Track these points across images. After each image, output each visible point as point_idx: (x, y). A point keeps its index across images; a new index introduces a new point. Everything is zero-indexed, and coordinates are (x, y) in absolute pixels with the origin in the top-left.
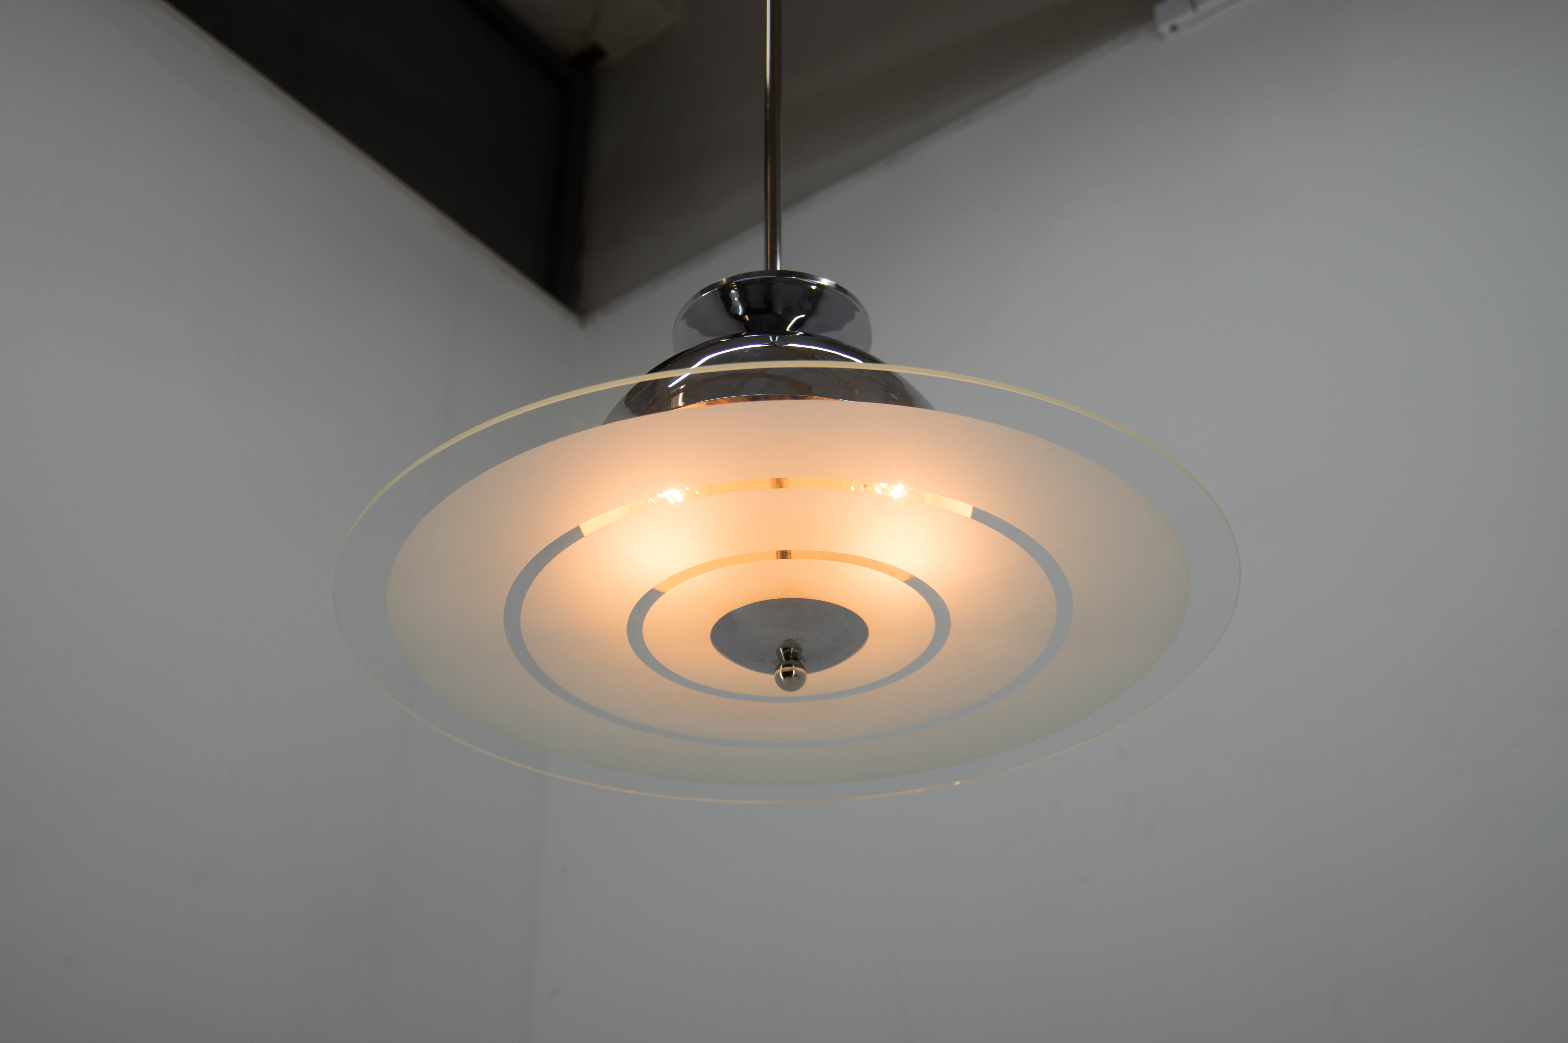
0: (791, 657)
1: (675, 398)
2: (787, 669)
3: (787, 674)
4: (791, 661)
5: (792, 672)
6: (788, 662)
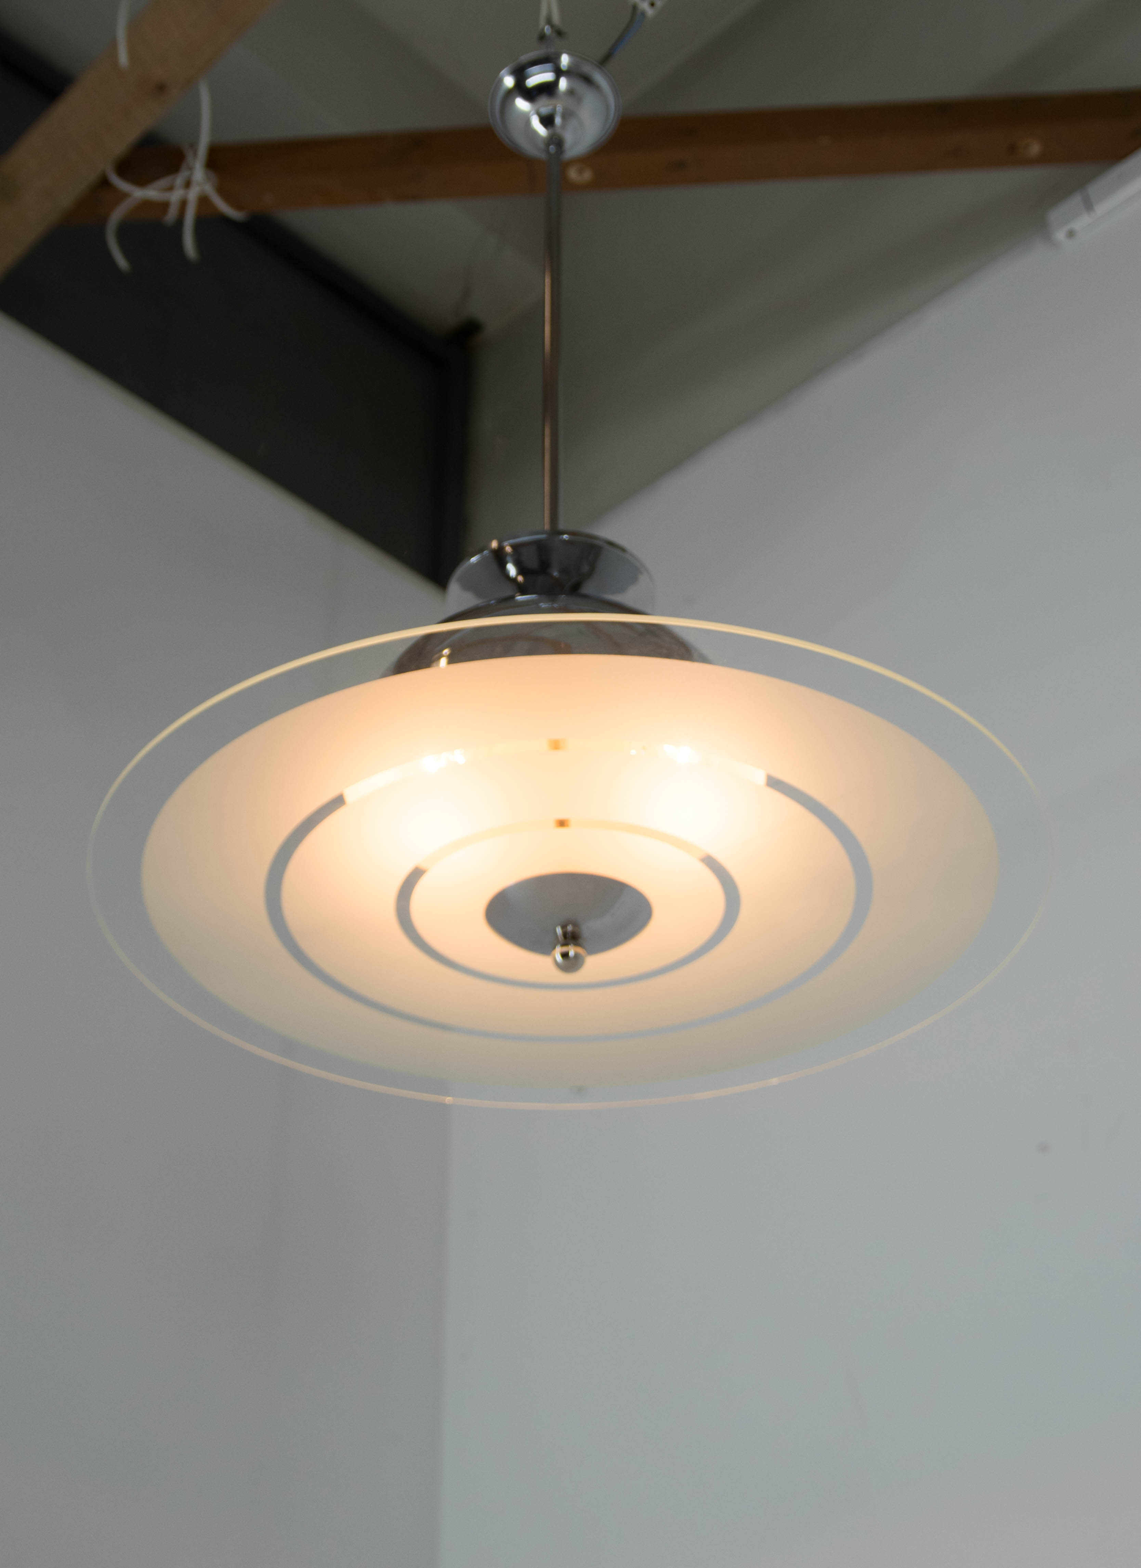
0: (569, 935)
2: (565, 949)
3: (565, 955)
4: (569, 940)
5: (571, 953)
6: (566, 942)
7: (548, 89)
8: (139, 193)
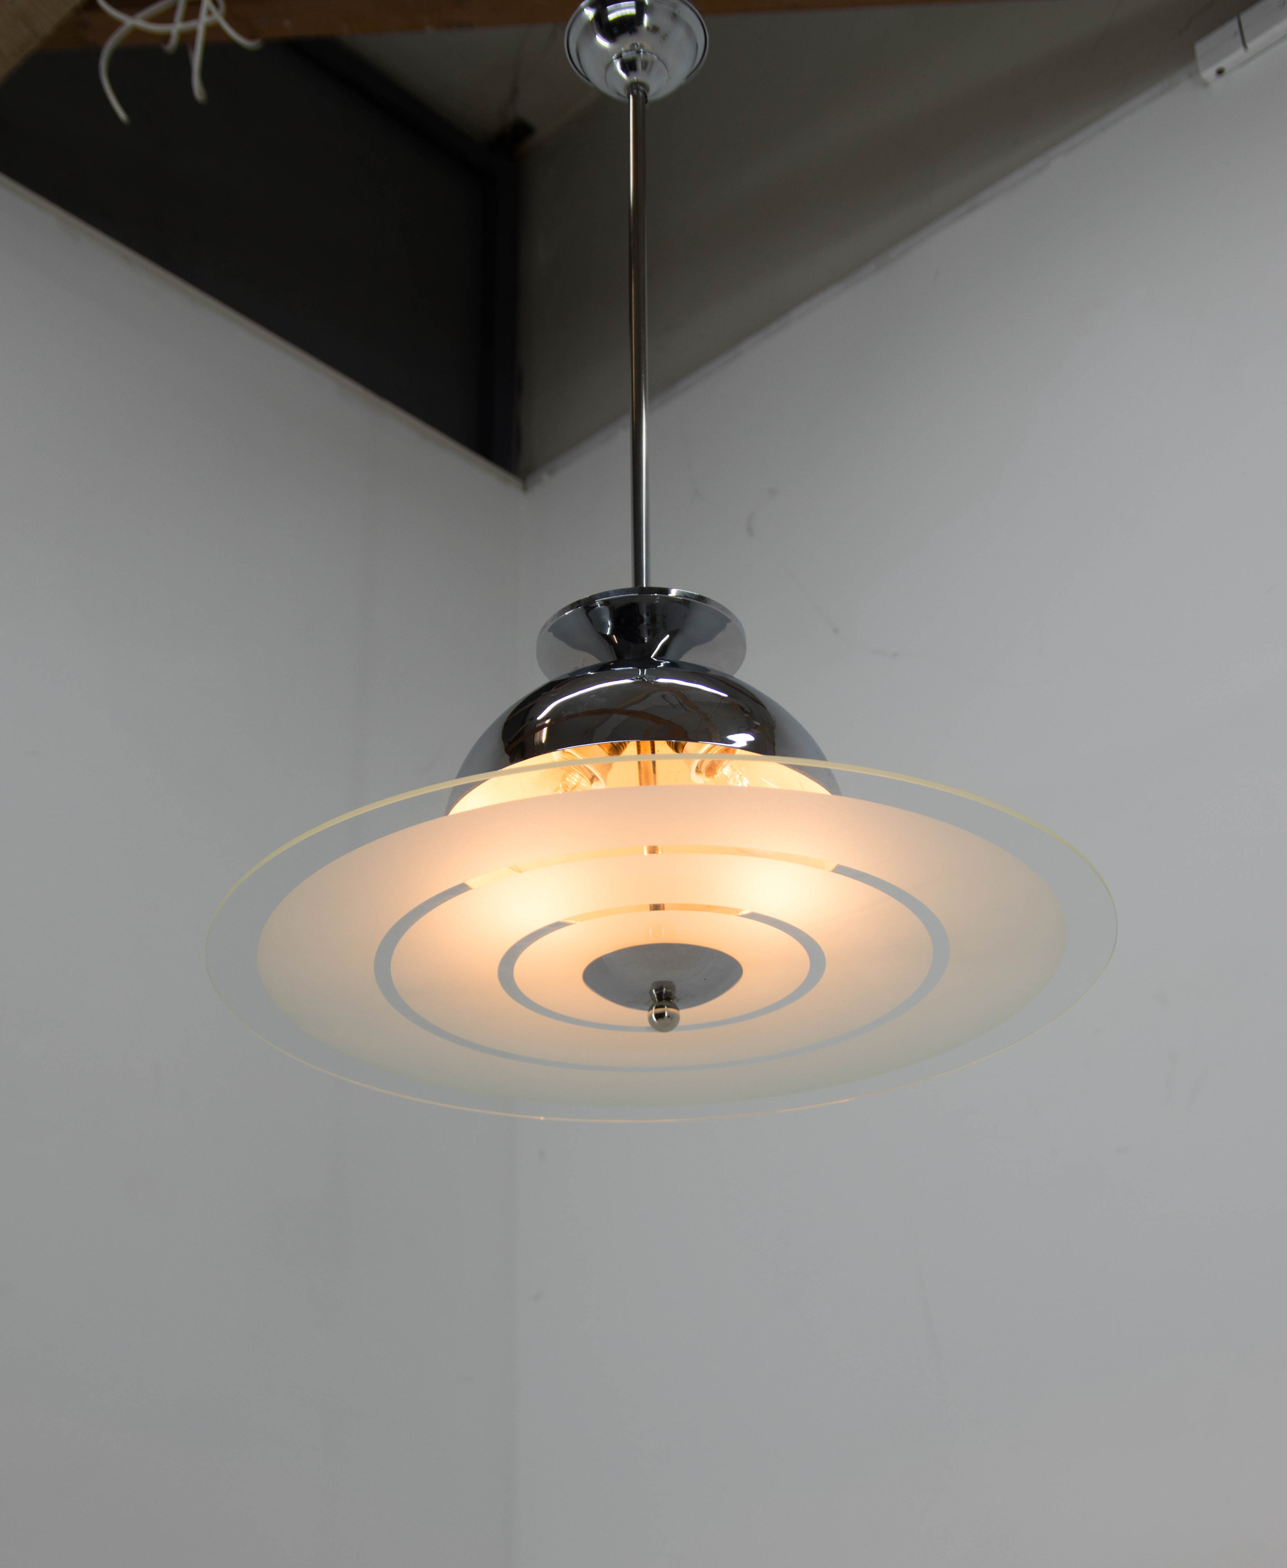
0: (664, 998)
1: (538, 733)
2: (660, 1010)
3: (659, 1016)
4: (664, 1002)
5: (664, 1014)
6: (661, 1003)
7: (628, 25)
8: (130, 22)
